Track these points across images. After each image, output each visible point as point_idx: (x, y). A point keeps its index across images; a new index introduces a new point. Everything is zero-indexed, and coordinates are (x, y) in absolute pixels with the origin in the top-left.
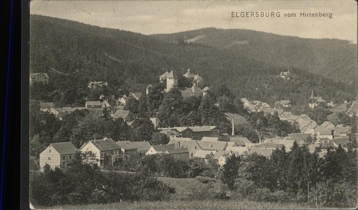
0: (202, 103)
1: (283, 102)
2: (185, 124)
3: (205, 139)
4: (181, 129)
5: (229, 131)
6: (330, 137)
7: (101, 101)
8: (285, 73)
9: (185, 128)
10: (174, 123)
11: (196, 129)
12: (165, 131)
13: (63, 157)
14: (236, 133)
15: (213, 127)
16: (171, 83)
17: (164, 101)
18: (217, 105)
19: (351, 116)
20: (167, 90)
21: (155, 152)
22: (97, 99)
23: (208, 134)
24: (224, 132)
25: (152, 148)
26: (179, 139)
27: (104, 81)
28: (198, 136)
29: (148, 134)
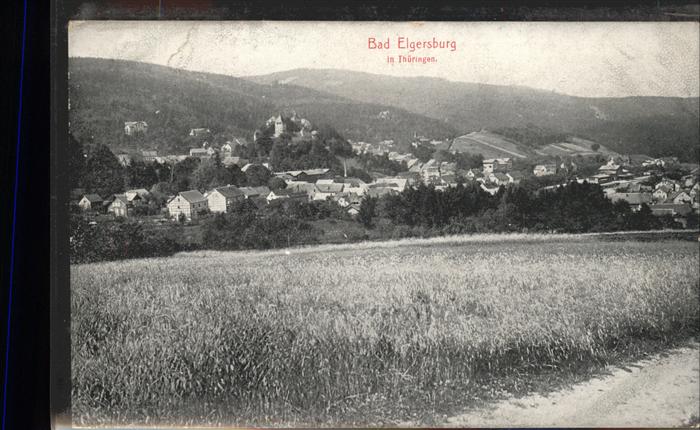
0: (313, 148)
1: (387, 142)
2: (299, 168)
3: (319, 182)
4: (295, 173)
5: (342, 173)
6: (437, 174)
7: (206, 147)
8: (385, 113)
9: (300, 172)
10: (287, 168)
11: (310, 172)
12: (280, 175)
13: (193, 206)
14: (349, 175)
15: (326, 170)
16: (279, 129)
17: (274, 147)
18: (327, 148)
19: (454, 153)
20: (276, 135)
21: (275, 197)
22: (200, 146)
23: (322, 176)
24: (337, 174)
25: (272, 193)
26: (298, 183)
27: (206, 128)
28: (313, 179)
29: (263, 179)
